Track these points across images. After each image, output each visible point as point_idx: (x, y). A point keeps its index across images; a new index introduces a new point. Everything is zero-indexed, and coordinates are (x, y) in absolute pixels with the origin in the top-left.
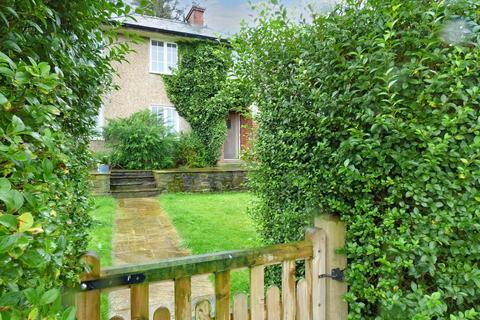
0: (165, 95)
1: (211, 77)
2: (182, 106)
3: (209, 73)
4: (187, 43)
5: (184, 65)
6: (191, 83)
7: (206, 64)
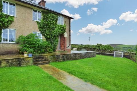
0: (38, 28)
1: (53, 24)
2: (43, 32)
3: (52, 22)
4: (45, 12)
5: (44, 19)
6: (47, 25)
7: (51, 19)
